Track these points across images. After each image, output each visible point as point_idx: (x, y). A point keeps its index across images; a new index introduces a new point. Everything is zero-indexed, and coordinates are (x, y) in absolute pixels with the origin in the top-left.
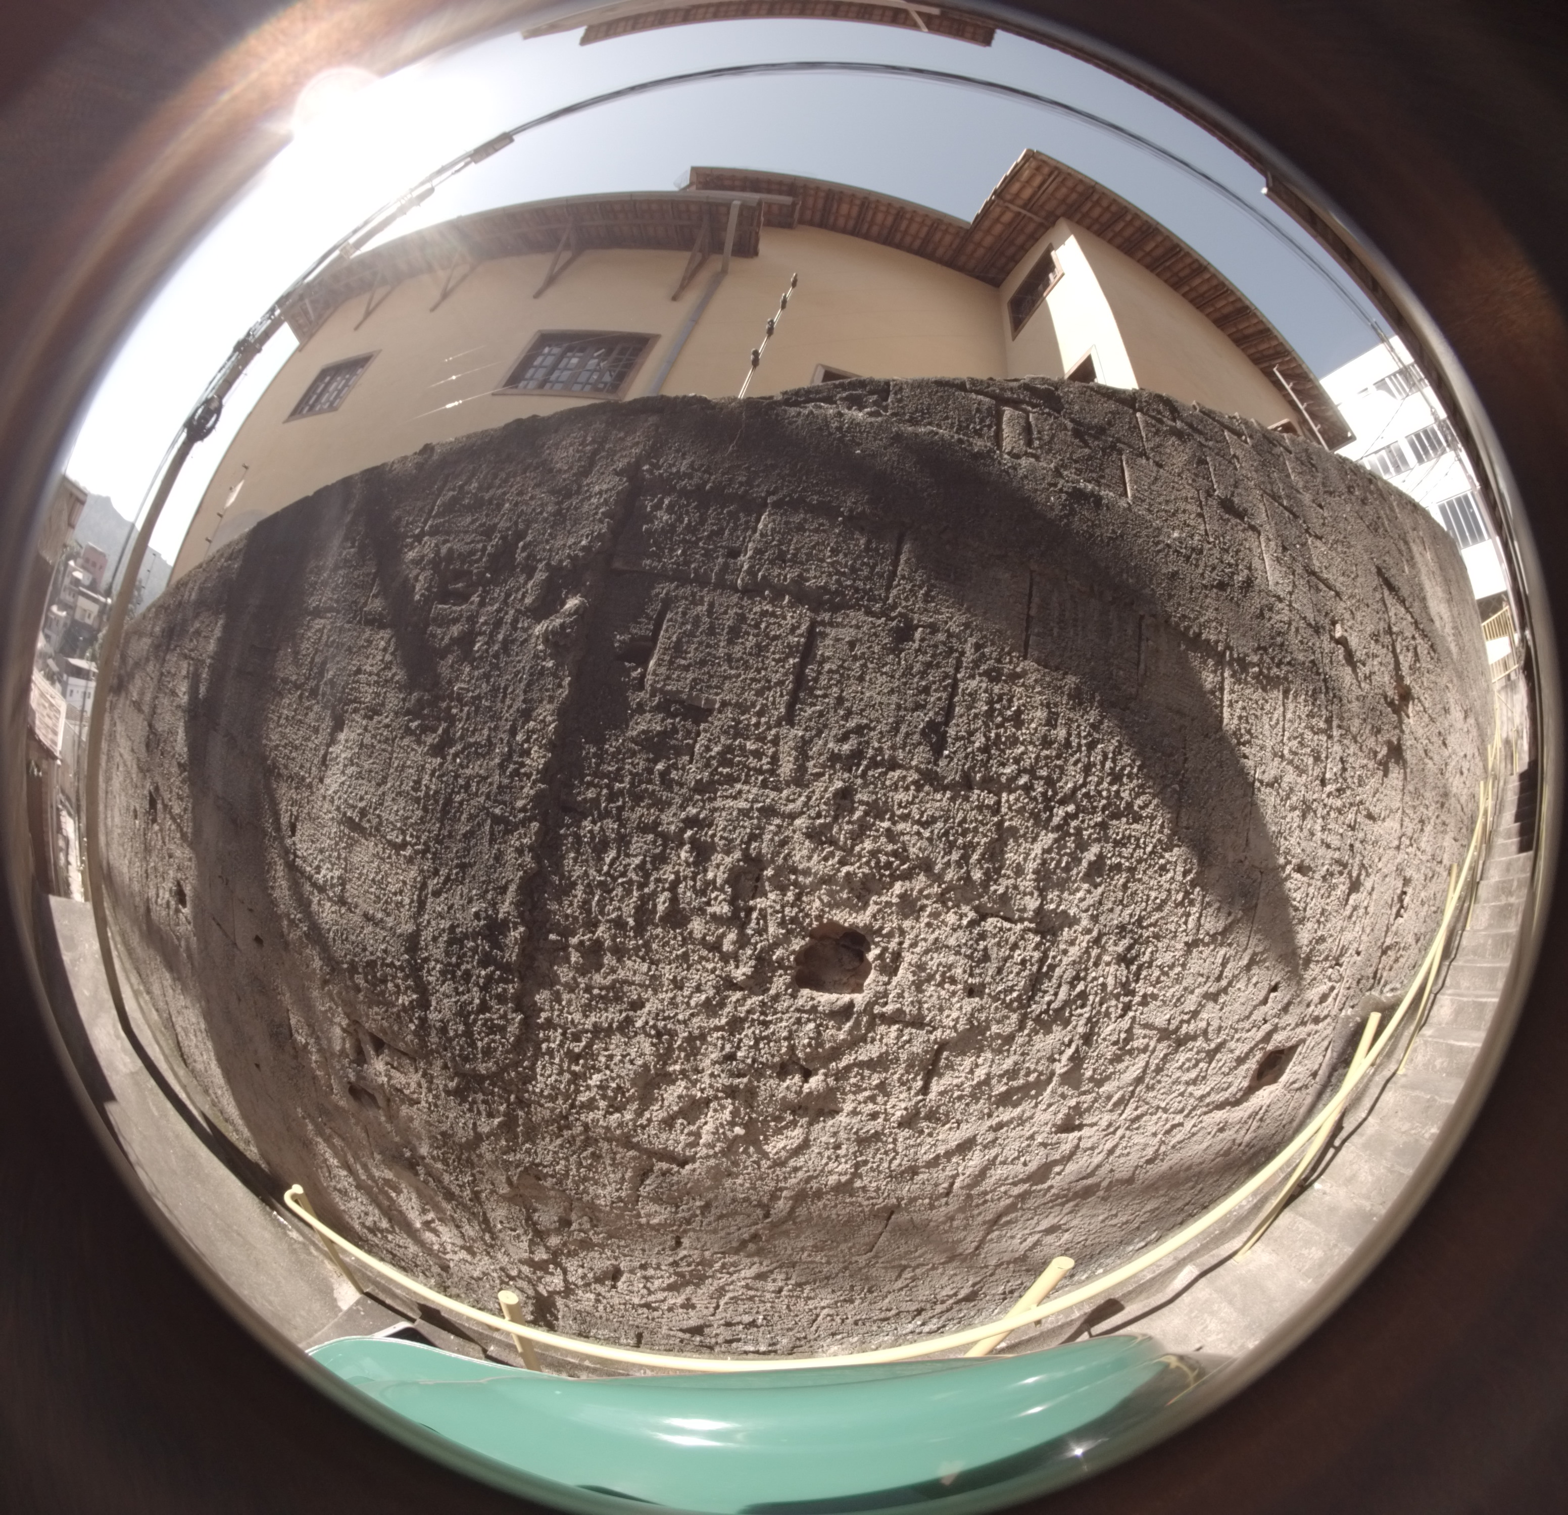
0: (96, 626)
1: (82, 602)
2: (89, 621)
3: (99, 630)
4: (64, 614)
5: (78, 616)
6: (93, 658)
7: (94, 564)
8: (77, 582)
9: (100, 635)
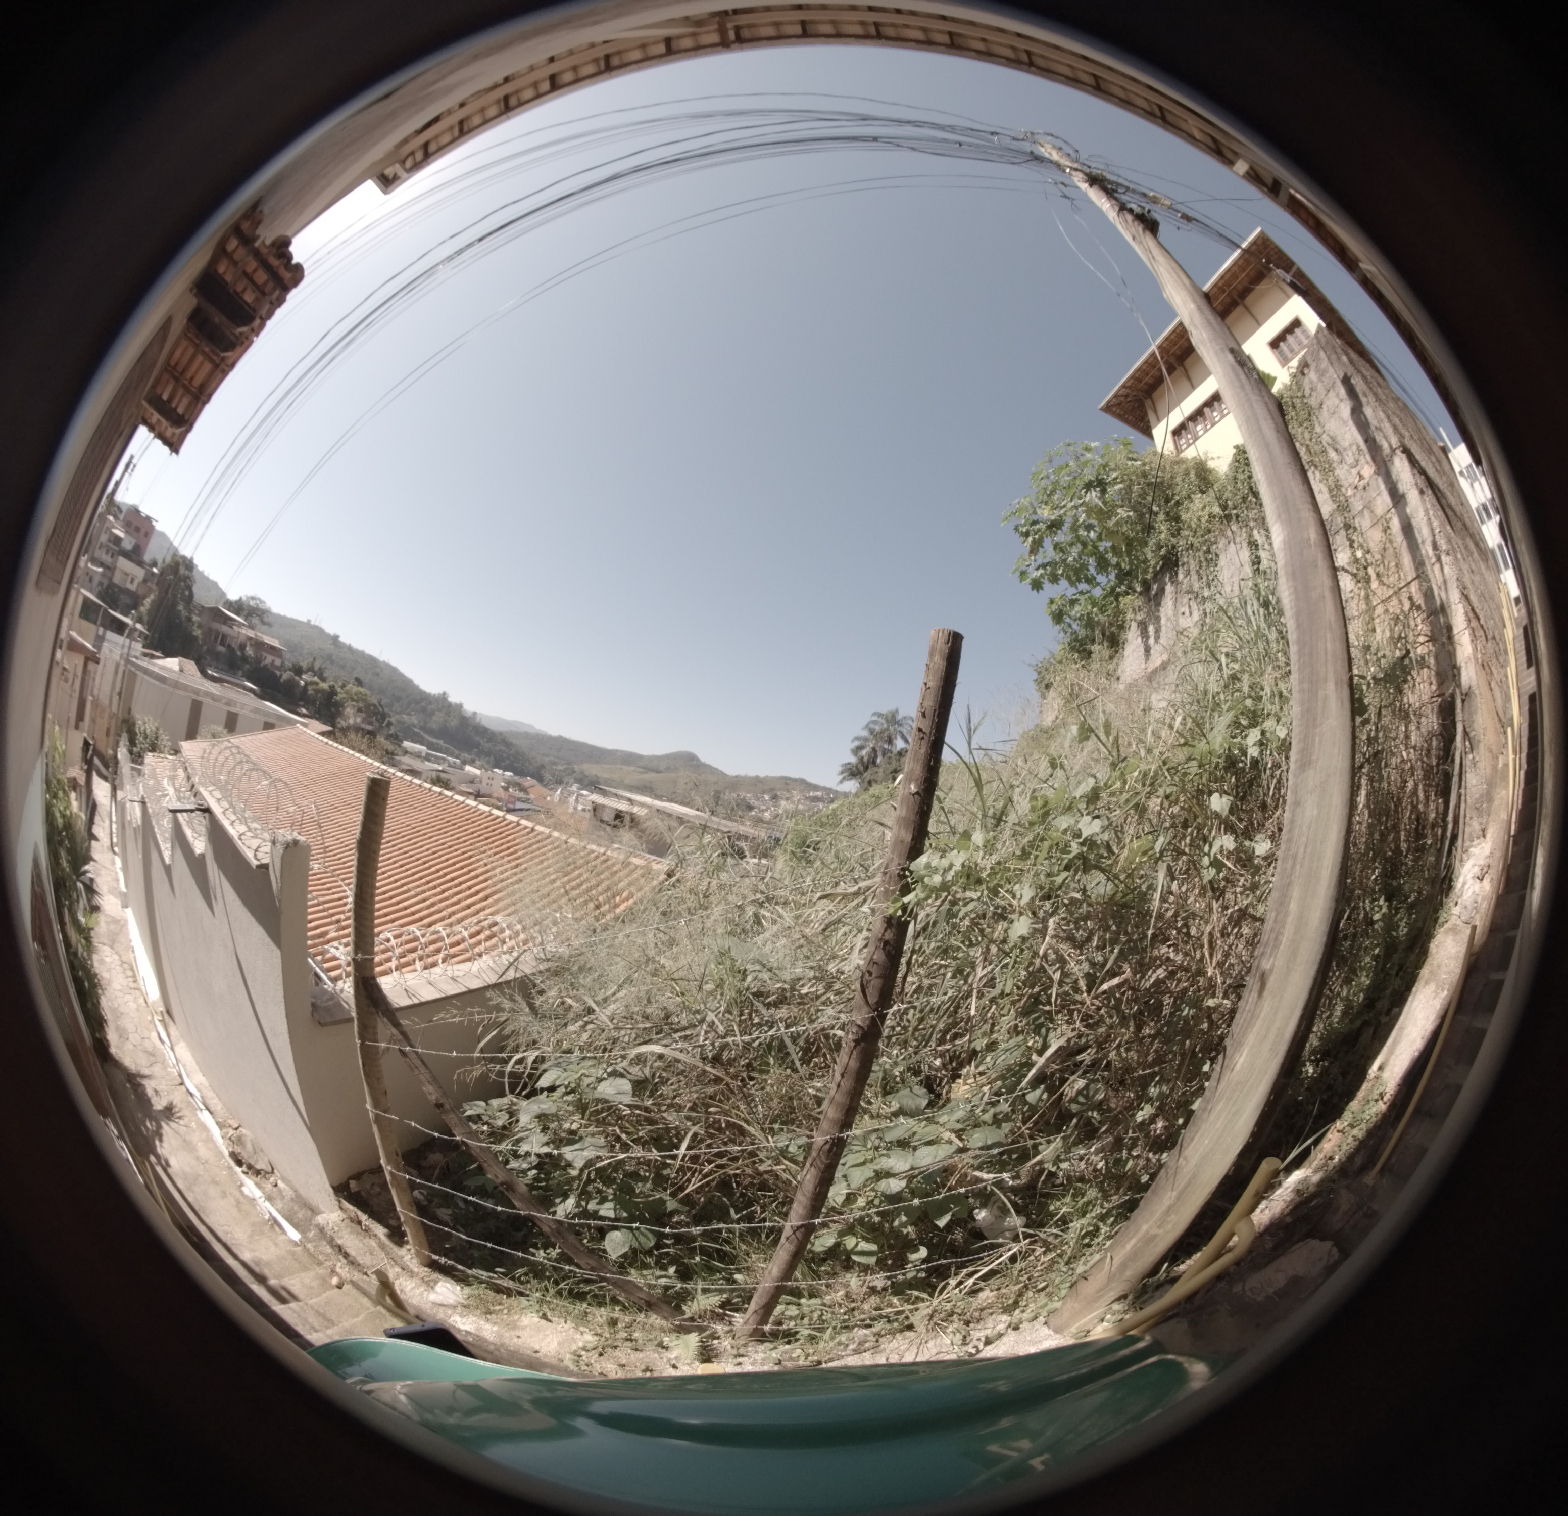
0: (141, 592)
1: (123, 564)
2: (133, 587)
3: (144, 598)
4: (100, 570)
5: (117, 579)
6: (140, 620)
7: (138, 529)
8: (117, 540)
9: (148, 602)
